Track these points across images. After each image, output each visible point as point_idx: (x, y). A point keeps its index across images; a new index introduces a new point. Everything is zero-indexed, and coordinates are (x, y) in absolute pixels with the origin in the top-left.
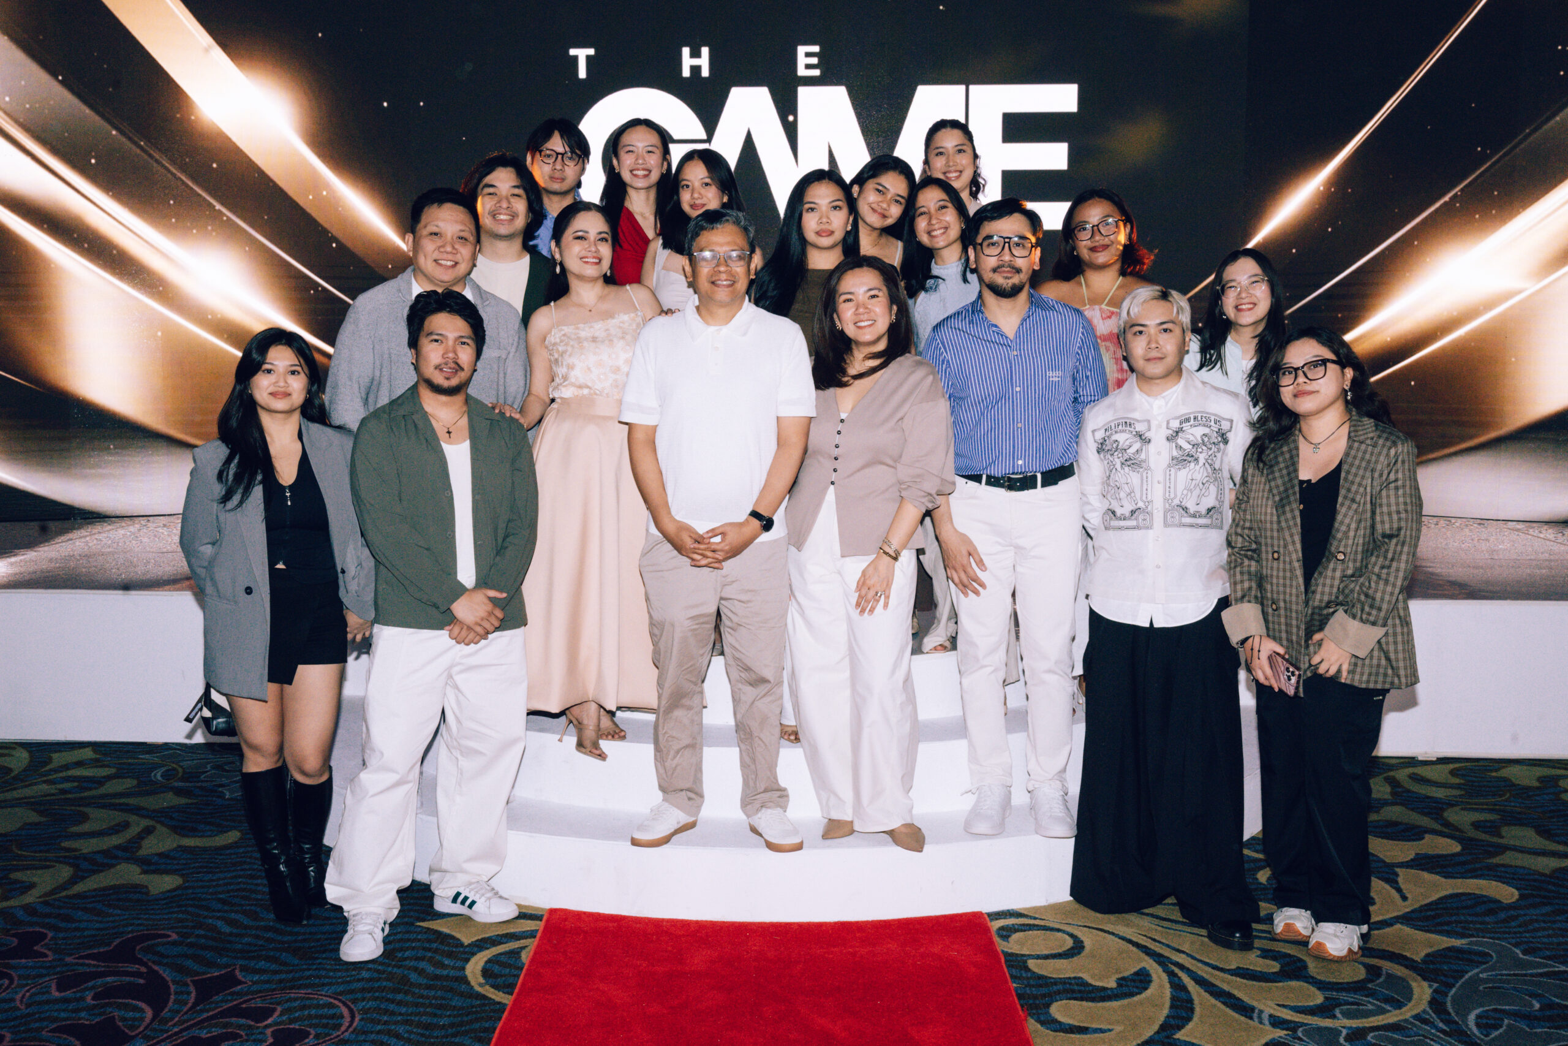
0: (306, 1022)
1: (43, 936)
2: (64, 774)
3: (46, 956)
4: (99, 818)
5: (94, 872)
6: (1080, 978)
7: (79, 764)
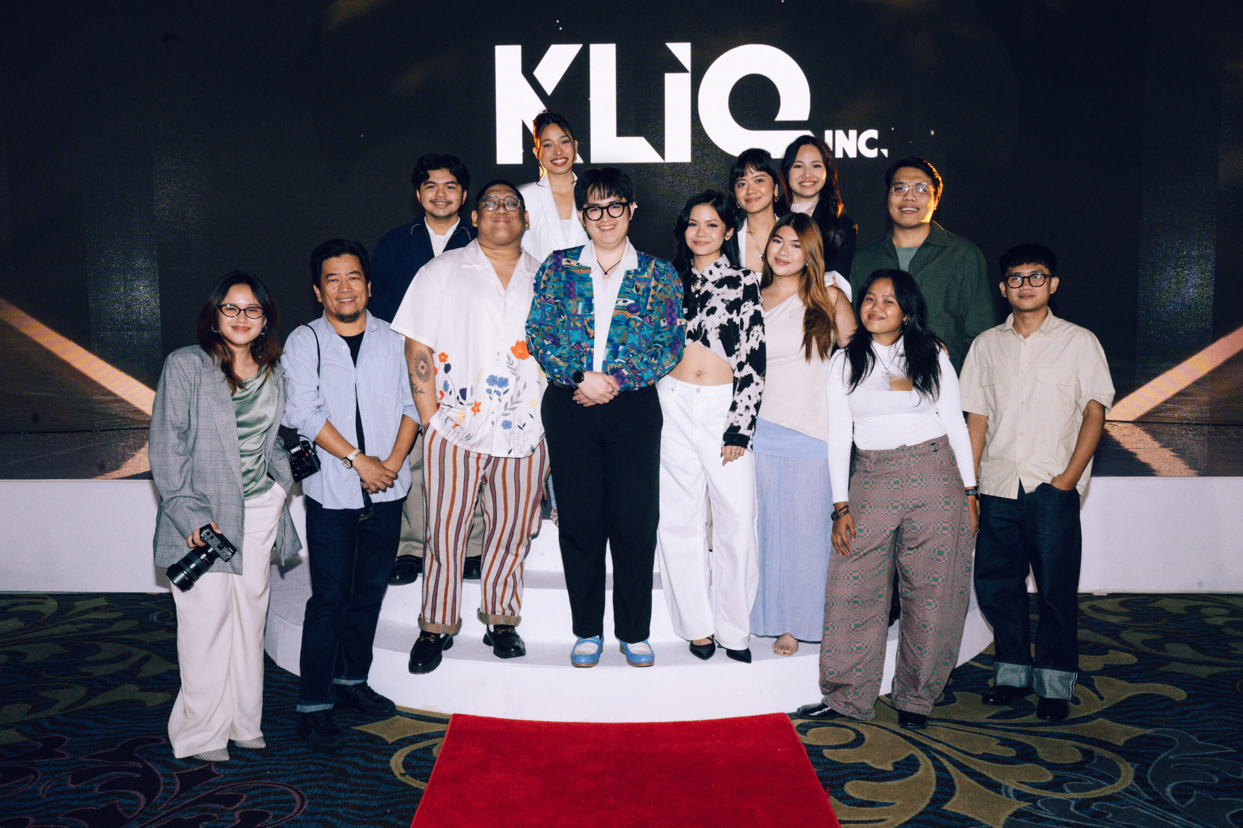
0: (266, 807)
1: (64, 740)
2: (83, 617)
3: (64, 756)
4: (109, 650)
5: (104, 691)
6: (864, 763)
7: (95, 609)
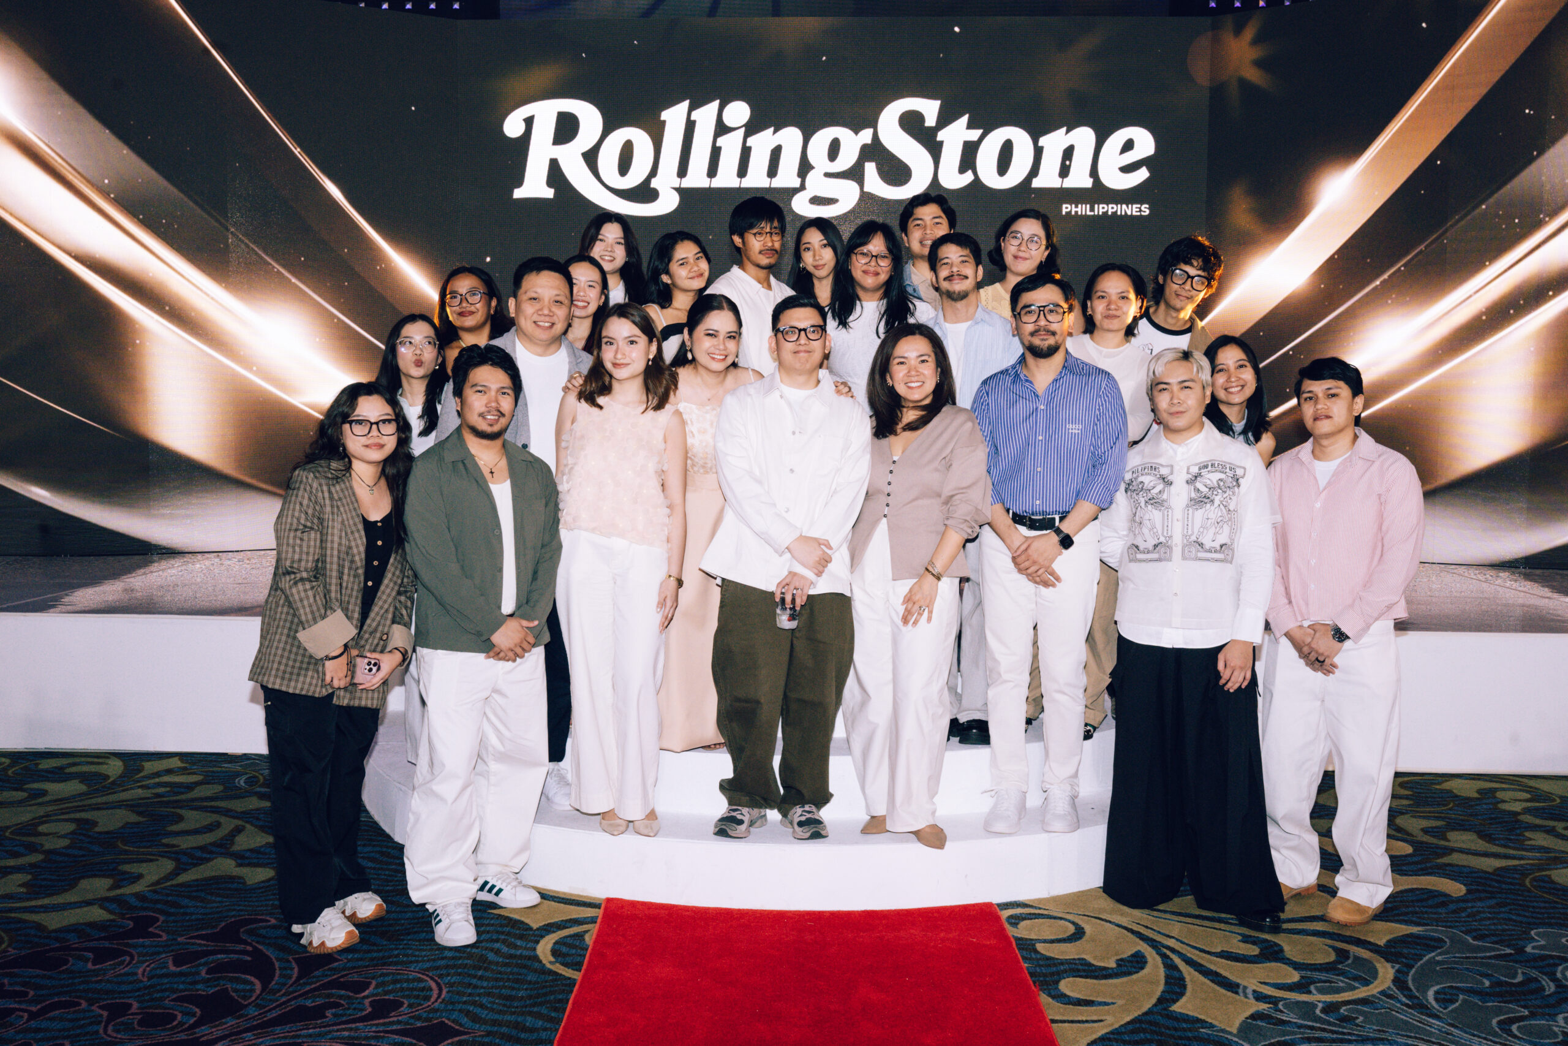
0: (399, 994)
1: (156, 920)
3: (160, 936)
4: (193, 819)
5: (195, 865)
6: (1083, 959)
7: (169, 772)
